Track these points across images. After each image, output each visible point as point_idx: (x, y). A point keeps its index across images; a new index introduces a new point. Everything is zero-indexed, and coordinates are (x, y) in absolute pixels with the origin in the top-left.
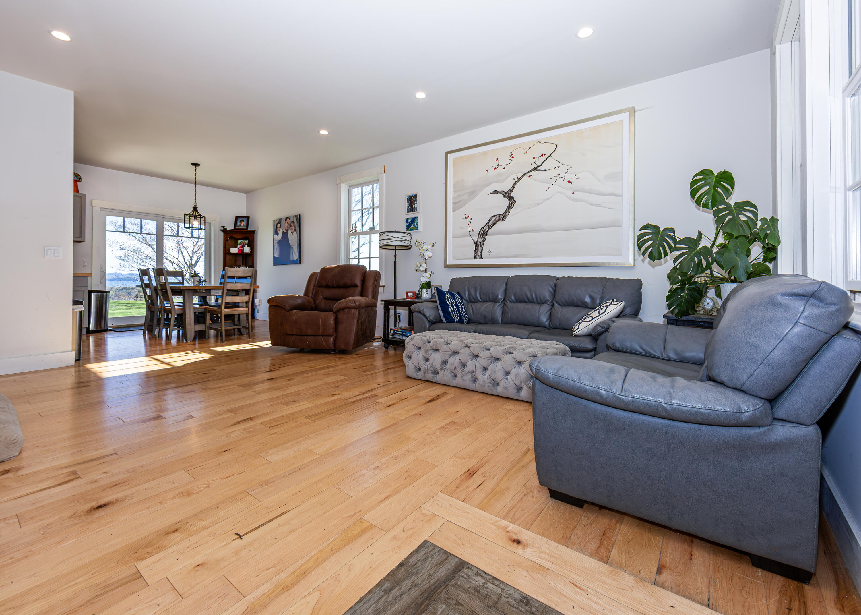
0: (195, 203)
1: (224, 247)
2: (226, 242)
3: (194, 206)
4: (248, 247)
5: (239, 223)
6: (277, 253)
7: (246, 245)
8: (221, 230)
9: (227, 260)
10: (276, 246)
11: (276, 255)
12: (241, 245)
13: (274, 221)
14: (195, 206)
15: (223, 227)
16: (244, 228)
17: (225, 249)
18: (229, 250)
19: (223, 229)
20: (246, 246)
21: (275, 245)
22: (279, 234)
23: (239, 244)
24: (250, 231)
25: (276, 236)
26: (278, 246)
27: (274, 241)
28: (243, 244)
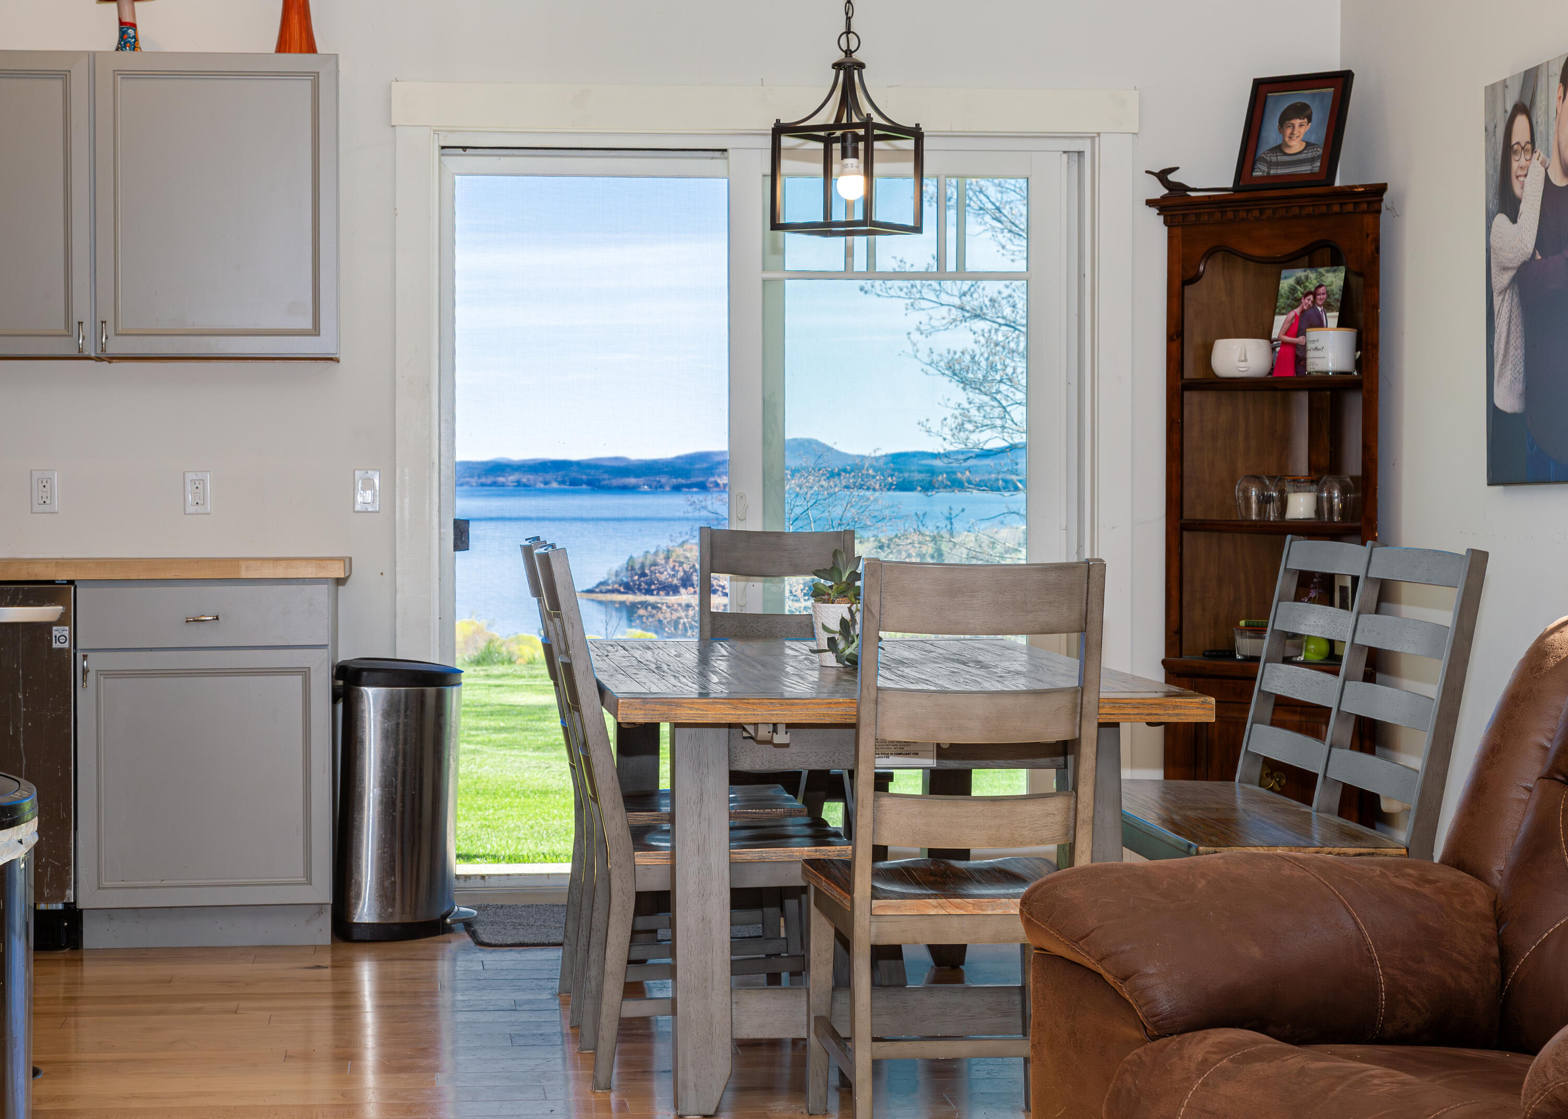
0: (848, 32)
1: (1170, 339)
2: (1188, 289)
3: (840, 56)
4: (1341, 324)
5: (1271, 135)
6: (1508, 374)
7: (1328, 307)
8: (1150, 203)
9: (1192, 435)
10: (1505, 308)
11: (1508, 401)
12: (1298, 311)
13: (1491, 90)
14: (848, 53)
15: (1162, 176)
16: (1305, 169)
17: (1175, 345)
18: (1208, 350)
19: (1160, 191)
20: (1332, 318)
21: (1497, 300)
22: (1523, 207)
23: (1281, 302)
24: (1348, 193)
25: (1501, 220)
26: (1516, 312)
27: (1494, 270)
28: (1307, 302)
